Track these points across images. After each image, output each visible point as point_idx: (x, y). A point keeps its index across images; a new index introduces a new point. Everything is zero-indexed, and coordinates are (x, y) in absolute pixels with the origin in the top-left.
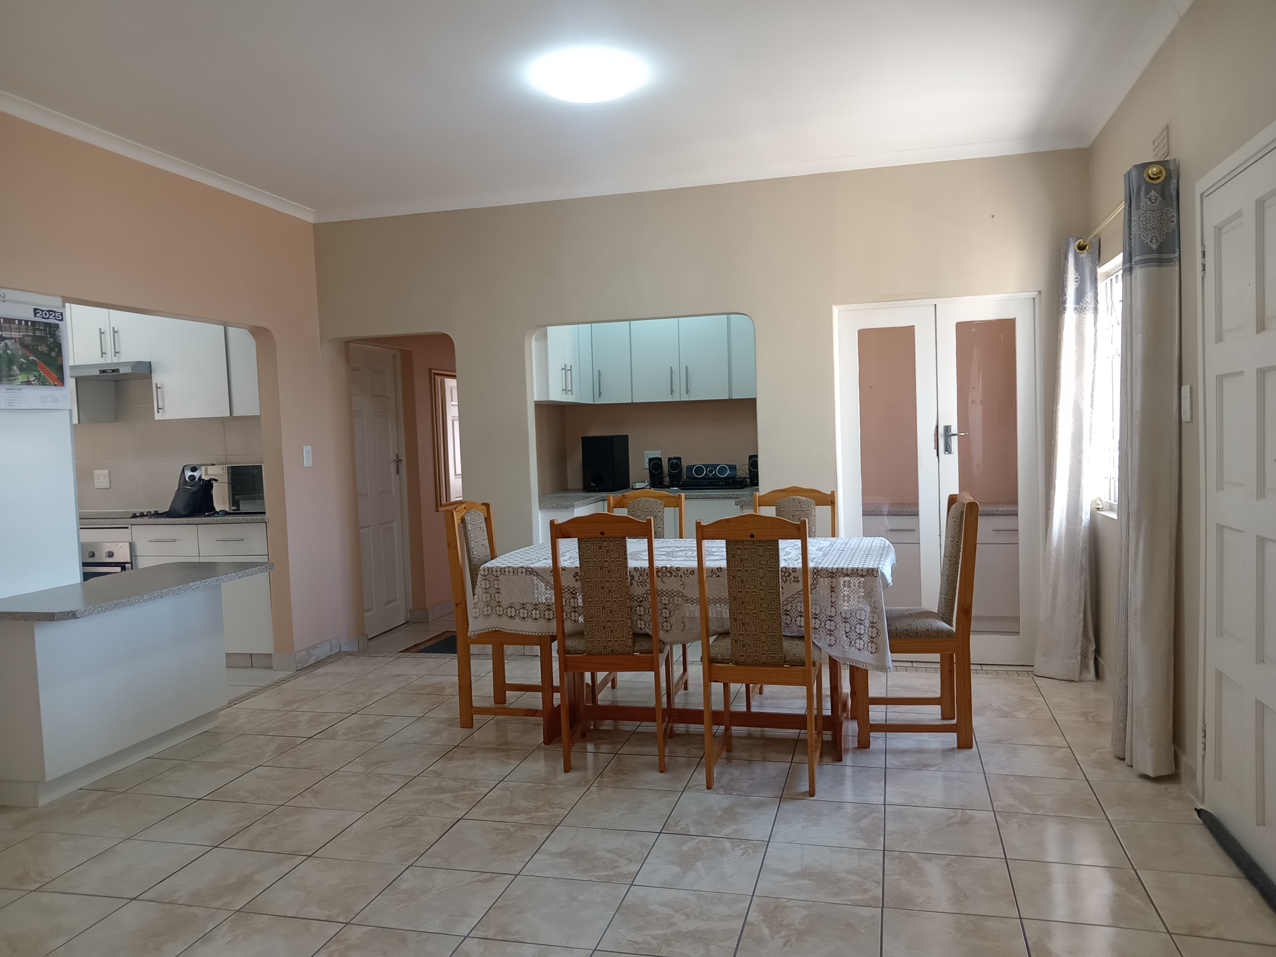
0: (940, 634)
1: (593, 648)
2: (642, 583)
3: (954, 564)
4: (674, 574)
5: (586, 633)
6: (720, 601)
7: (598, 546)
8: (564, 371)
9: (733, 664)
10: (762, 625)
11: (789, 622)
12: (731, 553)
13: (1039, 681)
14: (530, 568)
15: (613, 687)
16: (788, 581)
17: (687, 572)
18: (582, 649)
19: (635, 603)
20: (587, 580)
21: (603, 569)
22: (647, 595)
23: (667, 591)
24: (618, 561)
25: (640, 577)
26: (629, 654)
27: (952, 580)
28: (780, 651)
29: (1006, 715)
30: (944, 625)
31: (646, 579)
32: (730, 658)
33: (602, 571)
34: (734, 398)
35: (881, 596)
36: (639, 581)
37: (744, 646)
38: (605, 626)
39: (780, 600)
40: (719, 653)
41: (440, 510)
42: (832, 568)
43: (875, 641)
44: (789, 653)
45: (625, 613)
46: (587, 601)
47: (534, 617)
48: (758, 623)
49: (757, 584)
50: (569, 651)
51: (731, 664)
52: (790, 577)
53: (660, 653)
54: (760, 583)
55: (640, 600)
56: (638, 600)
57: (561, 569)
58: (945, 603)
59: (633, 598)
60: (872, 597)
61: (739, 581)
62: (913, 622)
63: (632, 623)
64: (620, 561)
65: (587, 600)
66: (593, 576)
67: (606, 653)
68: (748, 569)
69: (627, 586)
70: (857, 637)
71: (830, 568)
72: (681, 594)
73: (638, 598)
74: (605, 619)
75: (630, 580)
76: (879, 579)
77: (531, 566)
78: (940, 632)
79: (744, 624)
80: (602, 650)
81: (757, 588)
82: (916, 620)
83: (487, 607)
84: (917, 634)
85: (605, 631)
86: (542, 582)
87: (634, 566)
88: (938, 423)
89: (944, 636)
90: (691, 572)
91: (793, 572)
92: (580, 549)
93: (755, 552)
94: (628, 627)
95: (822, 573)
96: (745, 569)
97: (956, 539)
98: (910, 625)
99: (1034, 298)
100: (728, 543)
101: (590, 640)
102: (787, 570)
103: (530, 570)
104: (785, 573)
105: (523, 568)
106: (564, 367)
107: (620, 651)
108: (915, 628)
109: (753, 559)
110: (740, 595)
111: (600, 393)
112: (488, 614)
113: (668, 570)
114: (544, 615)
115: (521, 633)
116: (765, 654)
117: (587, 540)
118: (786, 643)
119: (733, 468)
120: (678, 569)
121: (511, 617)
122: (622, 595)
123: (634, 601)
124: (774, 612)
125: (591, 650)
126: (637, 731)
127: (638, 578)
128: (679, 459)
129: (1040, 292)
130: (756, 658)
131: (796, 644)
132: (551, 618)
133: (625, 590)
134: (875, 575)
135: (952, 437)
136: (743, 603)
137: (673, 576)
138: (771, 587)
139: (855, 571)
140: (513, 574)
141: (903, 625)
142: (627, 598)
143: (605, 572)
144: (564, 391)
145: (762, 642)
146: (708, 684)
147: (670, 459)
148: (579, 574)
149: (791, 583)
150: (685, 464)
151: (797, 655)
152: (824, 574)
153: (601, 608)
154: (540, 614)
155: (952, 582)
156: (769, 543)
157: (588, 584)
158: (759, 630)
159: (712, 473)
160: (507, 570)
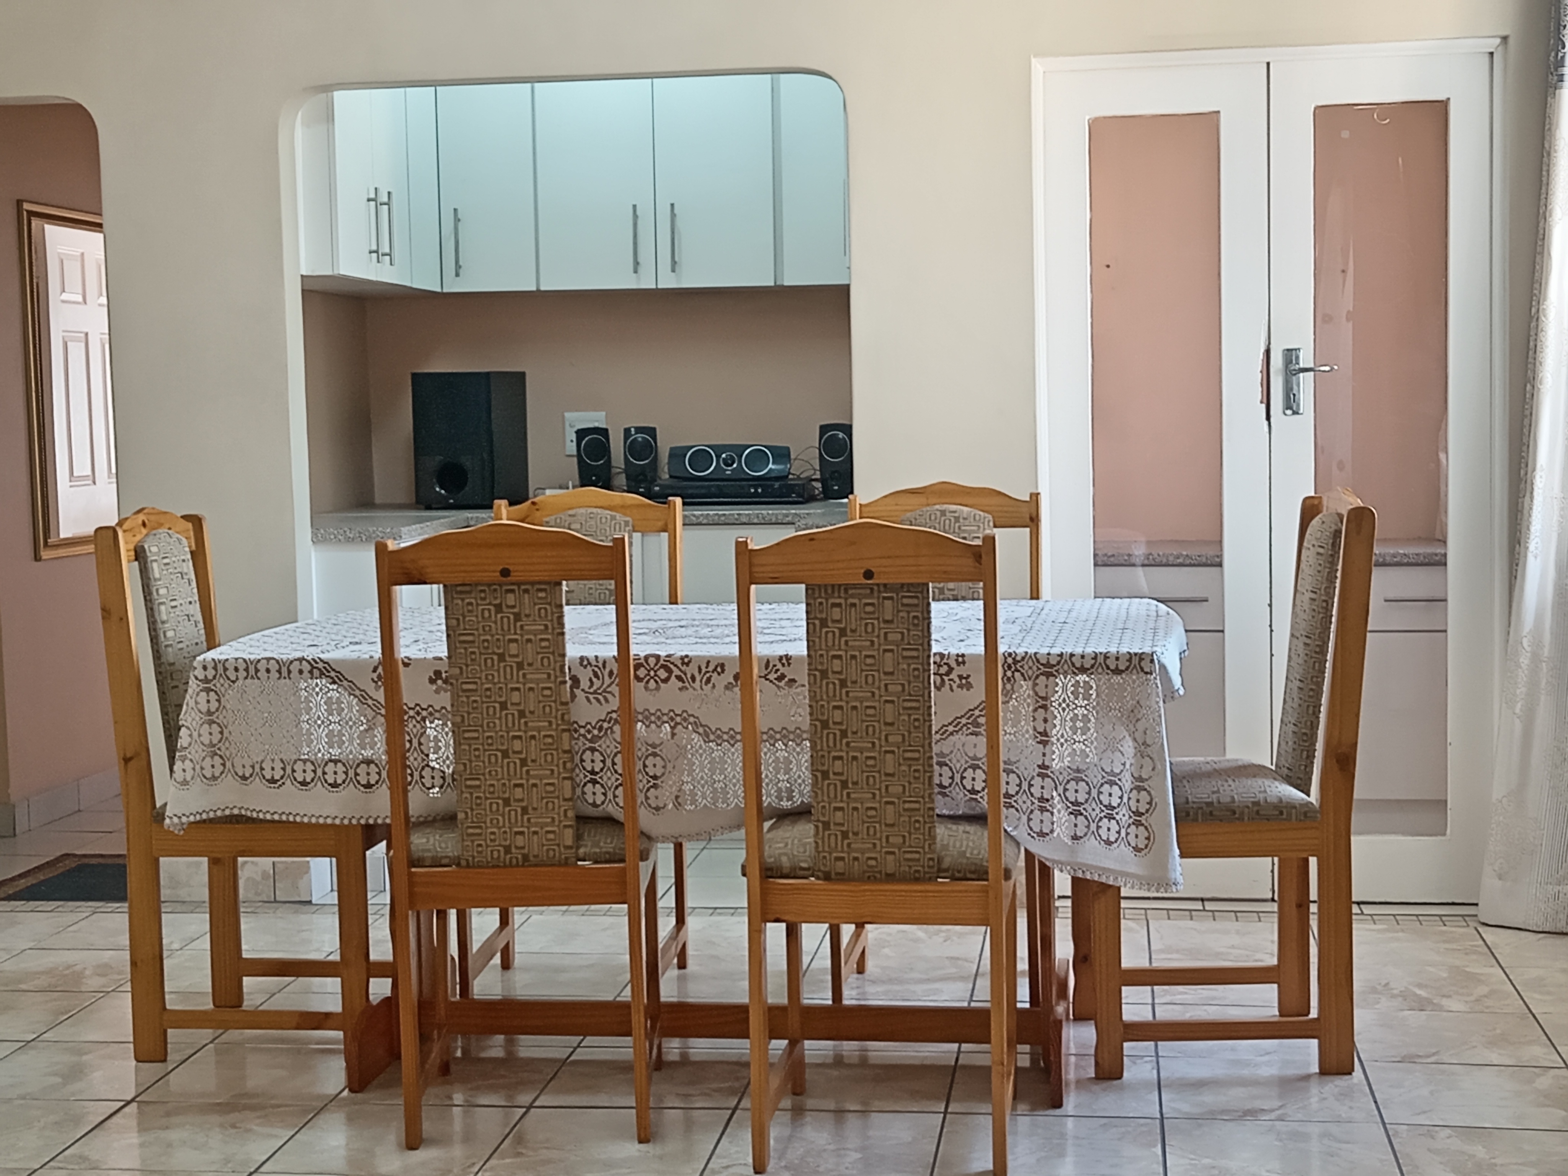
0: (1285, 813)
1: (478, 852)
2: (599, 695)
3: (1316, 652)
4: (676, 672)
5: (461, 816)
6: (785, 735)
7: (495, 605)
8: (373, 203)
9: (818, 878)
10: (887, 787)
11: (946, 782)
12: (819, 616)
13: (1490, 935)
14: (321, 660)
15: (506, 965)
16: (947, 687)
17: (707, 667)
18: (451, 854)
19: (580, 744)
20: (465, 687)
21: (505, 661)
22: (609, 722)
23: (659, 713)
24: (542, 640)
25: (594, 680)
26: (566, 863)
27: (1312, 690)
28: (930, 845)
29: (1422, 1005)
30: (1295, 794)
31: (609, 686)
32: (811, 865)
33: (502, 665)
34: (786, 283)
35: (1160, 716)
36: (592, 690)
37: (845, 835)
38: (509, 799)
39: (930, 726)
40: (785, 854)
41: (44, 557)
42: (1049, 654)
43: (1144, 822)
44: (948, 850)
45: (557, 766)
46: (465, 739)
47: (331, 781)
48: (878, 781)
49: (879, 688)
50: (418, 860)
51: (813, 879)
52: (951, 677)
53: (642, 860)
54: (886, 685)
55: (594, 736)
56: (589, 737)
57: (400, 663)
58: (1295, 743)
59: (576, 731)
60: (1138, 720)
61: (837, 682)
62: (1223, 786)
63: (574, 789)
64: (548, 640)
65: (467, 735)
66: (480, 678)
67: (511, 861)
68: (857, 653)
69: (563, 700)
70: (1102, 815)
71: (1043, 654)
72: (692, 719)
73: (589, 732)
74: (509, 780)
75: (571, 688)
76: (1155, 678)
77: (322, 656)
78: (1286, 807)
79: (844, 784)
80: (499, 857)
81: (877, 697)
82: (1230, 782)
83: (212, 758)
84: (1234, 813)
85: (507, 809)
86: (350, 694)
87: (579, 655)
88: (1269, 343)
89: (1294, 817)
90: (716, 667)
91: (958, 664)
92: (450, 612)
93: (873, 613)
94: (565, 800)
95: (1026, 667)
96: (849, 653)
97: (1321, 595)
98: (1218, 792)
99: (1492, 54)
100: (810, 592)
101: (471, 831)
102: (945, 661)
103: (321, 665)
104: (940, 666)
105: (304, 662)
106: (372, 196)
107: (545, 858)
108: (1228, 799)
109: (870, 629)
110: (837, 715)
111: (458, 266)
112: (213, 776)
113: (662, 662)
114: (356, 774)
115: (298, 819)
116: (893, 853)
117: (468, 588)
118: (941, 831)
119: (782, 454)
120: (686, 661)
121: (273, 781)
122: (550, 723)
123: (578, 739)
124: (916, 755)
125: (474, 857)
126: (572, 1058)
127: (589, 684)
128: (651, 432)
129: (1505, 39)
130: (873, 863)
131: (964, 832)
132: (373, 782)
133: (557, 710)
134: (1147, 670)
135: (1301, 375)
136: (844, 734)
137: (673, 678)
138: (910, 695)
139: (1101, 659)
140: (277, 675)
141: (1201, 792)
142: (564, 730)
143: (511, 667)
144: (374, 255)
145: (886, 825)
146: (760, 926)
147: (627, 431)
148: (444, 675)
149: (952, 689)
150: (664, 446)
151: (968, 855)
152: (1030, 668)
153: (499, 754)
154: (346, 773)
155: (1311, 693)
156: (909, 591)
157: (468, 697)
158: (881, 797)
159: (732, 465)
160: (262, 666)
